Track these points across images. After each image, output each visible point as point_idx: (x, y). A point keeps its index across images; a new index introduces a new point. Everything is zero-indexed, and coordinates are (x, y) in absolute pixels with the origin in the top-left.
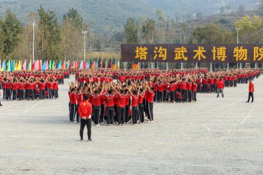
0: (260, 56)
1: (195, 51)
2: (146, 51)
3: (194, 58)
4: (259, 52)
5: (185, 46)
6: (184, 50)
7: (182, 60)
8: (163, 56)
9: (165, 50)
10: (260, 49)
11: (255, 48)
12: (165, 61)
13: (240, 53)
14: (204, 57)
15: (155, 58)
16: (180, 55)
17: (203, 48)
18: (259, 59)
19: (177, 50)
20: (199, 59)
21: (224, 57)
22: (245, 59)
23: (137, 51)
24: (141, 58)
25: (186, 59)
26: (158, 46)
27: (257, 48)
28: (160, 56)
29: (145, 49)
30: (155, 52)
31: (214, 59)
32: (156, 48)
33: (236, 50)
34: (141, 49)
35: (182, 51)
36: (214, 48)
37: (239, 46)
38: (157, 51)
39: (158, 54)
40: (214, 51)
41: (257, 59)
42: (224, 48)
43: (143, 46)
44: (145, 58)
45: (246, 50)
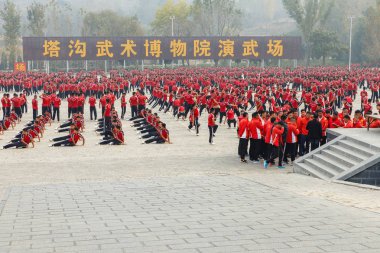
0: (201, 51)
1: (122, 45)
2: (58, 46)
3: (122, 54)
4: (200, 46)
5: (109, 39)
6: (108, 44)
7: (106, 57)
8: (81, 52)
9: (84, 44)
10: (201, 43)
11: (195, 41)
12: (85, 59)
13: (178, 48)
14: (135, 53)
15: (70, 55)
16: (103, 50)
17: (132, 42)
18: (200, 55)
19: (99, 44)
20: (129, 55)
21: (159, 53)
22: (184, 55)
23: (46, 46)
24: (51, 55)
25: (111, 55)
26: (75, 39)
27: (198, 41)
28: (77, 52)
29: (57, 43)
30: (71, 47)
31: (147, 55)
32: (72, 42)
33: (173, 43)
34: (51, 43)
35: (107, 46)
36: (147, 41)
37: (177, 39)
38: (73, 45)
39: (75, 49)
40: (147, 45)
41: (197, 54)
42: (159, 41)
43: (54, 39)
44: (57, 55)
45: (185, 44)
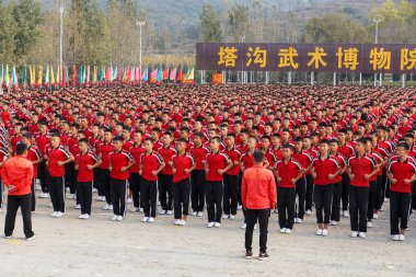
0: (410, 63)
1: (309, 54)
2: (235, 53)
3: (309, 64)
4: (409, 57)
5: (295, 46)
6: (293, 52)
7: (290, 68)
8: (260, 61)
9: (265, 52)
10: (411, 53)
11: (403, 50)
12: (264, 70)
13: (380, 58)
14: (324, 64)
15: (248, 64)
16: (286, 59)
17: (322, 50)
18: (409, 68)
19: (282, 52)
20: (317, 67)
21: (355, 64)
22: (388, 67)
23: (221, 54)
24: (227, 65)
25: (296, 66)
26: (254, 46)
27: (407, 50)
28: (256, 61)
29: (234, 50)
30: (249, 55)
31: (340, 66)
32: (251, 49)
33: (373, 53)
34: (227, 50)
35: (291, 55)
36: (340, 49)
37: (379, 47)
38: (252, 53)
39: (253, 58)
40: (340, 54)
41: (405, 67)
42: (355, 50)
43: (230, 45)
44: (233, 65)
45: (389, 54)
